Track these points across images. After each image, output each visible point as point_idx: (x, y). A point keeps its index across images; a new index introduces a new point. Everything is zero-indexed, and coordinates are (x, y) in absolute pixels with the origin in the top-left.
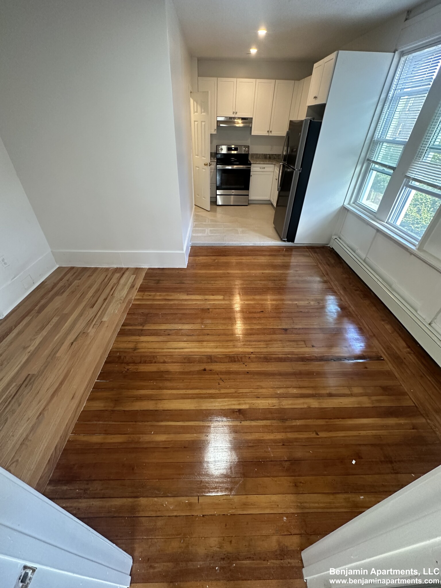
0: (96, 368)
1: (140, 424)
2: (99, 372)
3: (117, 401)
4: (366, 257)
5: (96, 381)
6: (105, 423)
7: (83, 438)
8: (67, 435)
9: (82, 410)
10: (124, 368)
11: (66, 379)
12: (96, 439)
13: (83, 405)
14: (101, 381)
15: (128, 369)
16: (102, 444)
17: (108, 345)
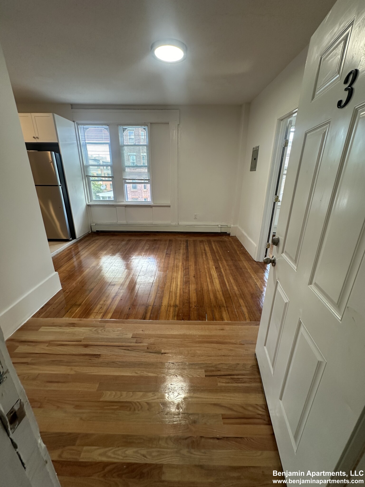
0: (195, 324)
1: (231, 295)
2: (199, 322)
3: (220, 307)
4: (127, 222)
5: (207, 321)
6: (235, 308)
7: (247, 315)
8: (248, 323)
9: (230, 321)
10: (194, 308)
11: (207, 341)
12: (245, 309)
13: (227, 322)
14: (207, 318)
15: (195, 306)
16: (246, 306)
17: (169, 323)
